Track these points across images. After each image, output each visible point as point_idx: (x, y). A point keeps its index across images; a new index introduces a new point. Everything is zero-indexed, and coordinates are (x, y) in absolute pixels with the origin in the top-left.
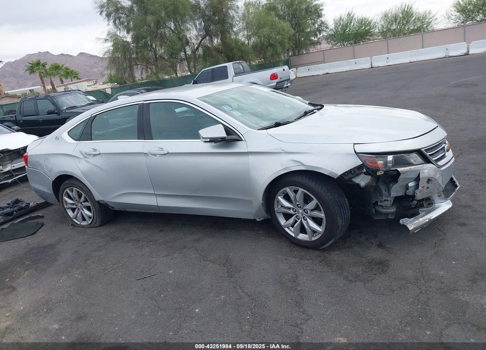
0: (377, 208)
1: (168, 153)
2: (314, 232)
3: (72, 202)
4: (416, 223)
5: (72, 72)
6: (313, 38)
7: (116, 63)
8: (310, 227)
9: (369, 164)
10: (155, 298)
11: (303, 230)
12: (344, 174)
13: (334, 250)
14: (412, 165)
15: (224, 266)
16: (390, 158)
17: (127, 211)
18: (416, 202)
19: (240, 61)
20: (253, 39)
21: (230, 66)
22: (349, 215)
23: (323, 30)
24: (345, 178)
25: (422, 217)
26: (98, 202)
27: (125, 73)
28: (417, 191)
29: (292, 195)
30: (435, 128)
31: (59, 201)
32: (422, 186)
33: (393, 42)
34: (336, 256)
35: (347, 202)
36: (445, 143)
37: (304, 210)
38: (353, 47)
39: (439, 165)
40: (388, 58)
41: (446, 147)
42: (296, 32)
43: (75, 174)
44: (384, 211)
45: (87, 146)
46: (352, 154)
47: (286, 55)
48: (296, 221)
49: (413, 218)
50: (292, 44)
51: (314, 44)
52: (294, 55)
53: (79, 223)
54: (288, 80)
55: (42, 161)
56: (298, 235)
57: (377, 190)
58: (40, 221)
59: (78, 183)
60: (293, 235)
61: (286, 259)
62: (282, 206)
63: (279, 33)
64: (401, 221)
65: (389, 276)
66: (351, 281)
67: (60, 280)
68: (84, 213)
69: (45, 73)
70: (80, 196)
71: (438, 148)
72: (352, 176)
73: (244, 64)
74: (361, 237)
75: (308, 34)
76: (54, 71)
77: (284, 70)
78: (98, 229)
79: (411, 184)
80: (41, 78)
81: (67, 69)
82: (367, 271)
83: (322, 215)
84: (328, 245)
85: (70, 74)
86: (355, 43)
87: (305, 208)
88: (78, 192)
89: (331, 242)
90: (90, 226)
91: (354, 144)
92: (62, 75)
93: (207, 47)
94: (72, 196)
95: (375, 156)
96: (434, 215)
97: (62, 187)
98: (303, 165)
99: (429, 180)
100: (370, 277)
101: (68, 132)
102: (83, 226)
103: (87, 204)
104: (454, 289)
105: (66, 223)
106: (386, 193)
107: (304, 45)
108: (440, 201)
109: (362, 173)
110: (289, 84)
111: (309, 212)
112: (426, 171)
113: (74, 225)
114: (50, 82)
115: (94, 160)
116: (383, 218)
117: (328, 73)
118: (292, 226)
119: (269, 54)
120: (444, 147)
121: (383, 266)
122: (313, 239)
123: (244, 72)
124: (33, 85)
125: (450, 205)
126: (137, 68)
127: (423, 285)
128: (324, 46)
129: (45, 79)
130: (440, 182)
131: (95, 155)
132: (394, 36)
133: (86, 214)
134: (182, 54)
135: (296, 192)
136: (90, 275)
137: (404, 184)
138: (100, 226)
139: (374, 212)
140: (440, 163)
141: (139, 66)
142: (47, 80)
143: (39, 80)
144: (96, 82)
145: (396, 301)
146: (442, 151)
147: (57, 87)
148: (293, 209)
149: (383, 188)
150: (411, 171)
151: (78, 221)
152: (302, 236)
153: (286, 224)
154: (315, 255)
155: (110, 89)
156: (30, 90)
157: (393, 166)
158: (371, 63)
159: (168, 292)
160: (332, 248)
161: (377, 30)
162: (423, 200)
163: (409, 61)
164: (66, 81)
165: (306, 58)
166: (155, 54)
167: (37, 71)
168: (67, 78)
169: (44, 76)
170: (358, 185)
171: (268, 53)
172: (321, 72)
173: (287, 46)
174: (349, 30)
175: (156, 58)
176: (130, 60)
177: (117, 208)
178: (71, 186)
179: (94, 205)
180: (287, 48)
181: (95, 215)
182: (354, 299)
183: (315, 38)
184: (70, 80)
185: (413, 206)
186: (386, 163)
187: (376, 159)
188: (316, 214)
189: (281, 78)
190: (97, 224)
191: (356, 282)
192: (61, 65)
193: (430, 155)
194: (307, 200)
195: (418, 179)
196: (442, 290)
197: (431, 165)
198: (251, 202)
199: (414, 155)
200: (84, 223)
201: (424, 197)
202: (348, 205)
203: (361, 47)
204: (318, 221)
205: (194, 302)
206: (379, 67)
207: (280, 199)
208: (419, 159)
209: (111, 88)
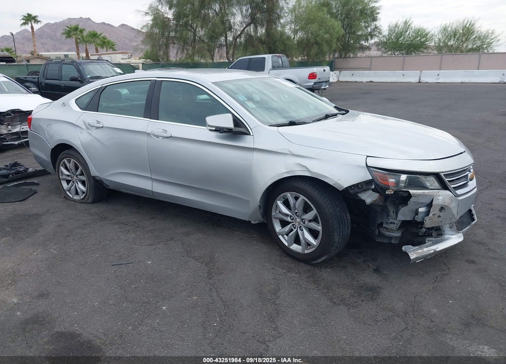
0: (381, 229)
1: (171, 137)
2: (308, 244)
3: (68, 173)
4: (419, 252)
5: (109, 42)
6: (363, 42)
7: (152, 39)
8: (305, 239)
9: (379, 181)
10: (124, 288)
11: (297, 240)
12: (350, 187)
13: (326, 267)
14: (427, 188)
15: (206, 266)
16: (404, 177)
17: (122, 192)
18: (425, 230)
19: (281, 55)
20: (300, 34)
21: (269, 58)
22: (349, 232)
23: (375, 35)
24: (350, 191)
25: (427, 247)
26: (94, 177)
27: (160, 50)
28: (427, 219)
29: (292, 201)
30: (461, 153)
31: (55, 170)
32: (434, 213)
33: (448, 58)
34: (326, 274)
35: (349, 218)
36: (470, 171)
37: (302, 219)
38: (404, 58)
39: (456, 194)
40: (438, 75)
41: (469, 175)
42: (347, 33)
43: (75, 145)
44: (387, 233)
45: (92, 117)
46: (362, 167)
47: (332, 56)
48: (292, 230)
49: (417, 247)
50: (340, 46)
51: (363, 48)
52: (340, 57)
53: (71, 196)
54: (327, 82)
55: (44, 126)
56: (291, 245)
57: (385, 210)
58: (34, 188)
59: (76, 155)
60: (286, 244)
61: (273, 268)
62: (280, 212)
63: (327, 32)
64: (404, 248)
65: (377, 305)
66: (335, 303)
67: (35, 252)
68: (78, 187)
69: (81, 39)
70: (77, 168)
71: (461, 175)
72: (357, 190)
73: (285, 58)
74: (359, 258)
75: (359, 38)
76: (91, 39)
77: (324, 70)
78: (90, 206)
79: (422, 210)
80: (77, 44)
81: (104, 38)
82: (356, 295)
83: (319, 228)
84: (320, 260)
85: (107, 44)
86: (407, 53)
87: (304, 217)
88: (76, 163)
89: (324, 258)
90: (81, 202)
91: (368, 156)
92: (98, 44)
93: (250, 36)
94: (69, 167)
95: (386, 172)
96: (441, 247)
97: (60, 156)
98: (309, 171)
99: (442, 209)
100: (356, 302)
101: (76, 100)
102: (75, 201)
103: (83, 178)
104: (443, 331)
105: (59, 194)
106: (394, 216)
107: (352, 48)
108: (451, 233)
109: (370, 189)
110: (327, 86)
111: (306, 223)
112: (441, 198)
113: (66, 198)
114: (85, 49)
115: (96, 133)
116: (386, 241)
117: (371, 82)
118: (287, 235)
119: (313, 52)
120: (467, 175)
121: (373, 292)
122: (306, 252)
123: (282, 67)
124: (68, 51)
125: (461, 239)
126: (173, 47)
127: (411, 321)
128: (374, 52)
129: (80, 45)
130: (455, 212)
131: (98, 128)
132: (450, 51)
133: (79, 188)
134: (223, 39)
135: (296, 198)
136: (66, 252)
137: (414, 208)
138: (93, 203)
139: (377, 233)
140: (459, 192)
141: (176, 45)
142: (82, 47)
143: (75, 46)
144: (132, 56)
145: (377, 333)
146: (464, 179)
147: (91, 55)
148: (291, 216)
149: (391, 209)
150: (424, 195)
151: (71, 194)
152: (295, 247)
153: (281, 231)
154: (305, 269)
155: (141, 64)
156: (65, 55)
157: (405, 187)
158: (420, 77)
159: (141, 283)
160: (325, 264)
161: (433, 44)
162: (433, 228)
163: (461, 81)
164: (101, 51)
165: (352, 63)
166: (195, 35)
167: (74, 36)
168: (103, 48)
169: (80, 43)
170: (364, 201)
171: (313, 50)
172: (365, 80)
173: (334, 46)
174: (403, 39)
175: (195, 39)
176: (168, 38)
177: (111, 187)
178: (69, 156)
179: (89, 180)
180: (333, 48)
181: (88, 190)
182: (333, 323)
183: (365, 42)
184: (105, 49)
185: (420, 234)
186: (398, 182)
187: (388, 176)
188: (313, 225)
189: (320, 79)
190: (89, 201)
191: (339, 305)
192: (99, 33)
193: (449, 181)
194: (306, 209)
195: (430, 205)
196: (430, 330)
197: (447, 192)
198: (248, 202)
199: (432, 179)
200: (76, 198)
201: (434, 226)
202: (349, 221)
203: (413, 59)
204: (314, 233)
205: (164, 298)
206: (427, 83)
207: (280, 203)
208: (436, 184)
209: (143, 64)
